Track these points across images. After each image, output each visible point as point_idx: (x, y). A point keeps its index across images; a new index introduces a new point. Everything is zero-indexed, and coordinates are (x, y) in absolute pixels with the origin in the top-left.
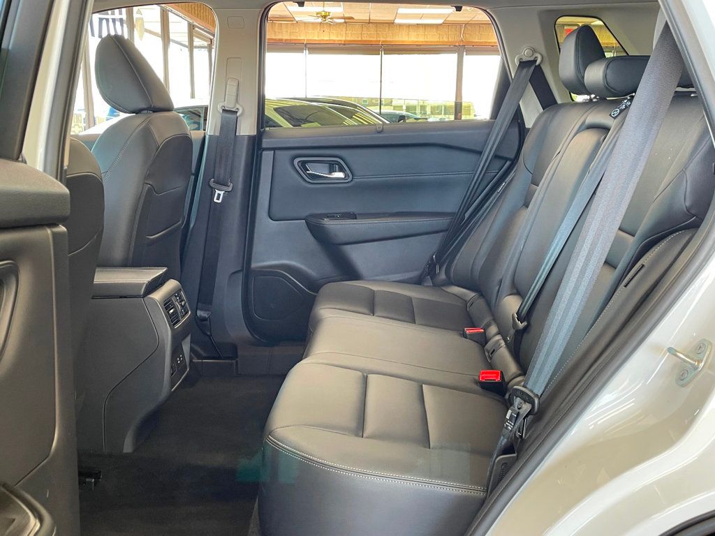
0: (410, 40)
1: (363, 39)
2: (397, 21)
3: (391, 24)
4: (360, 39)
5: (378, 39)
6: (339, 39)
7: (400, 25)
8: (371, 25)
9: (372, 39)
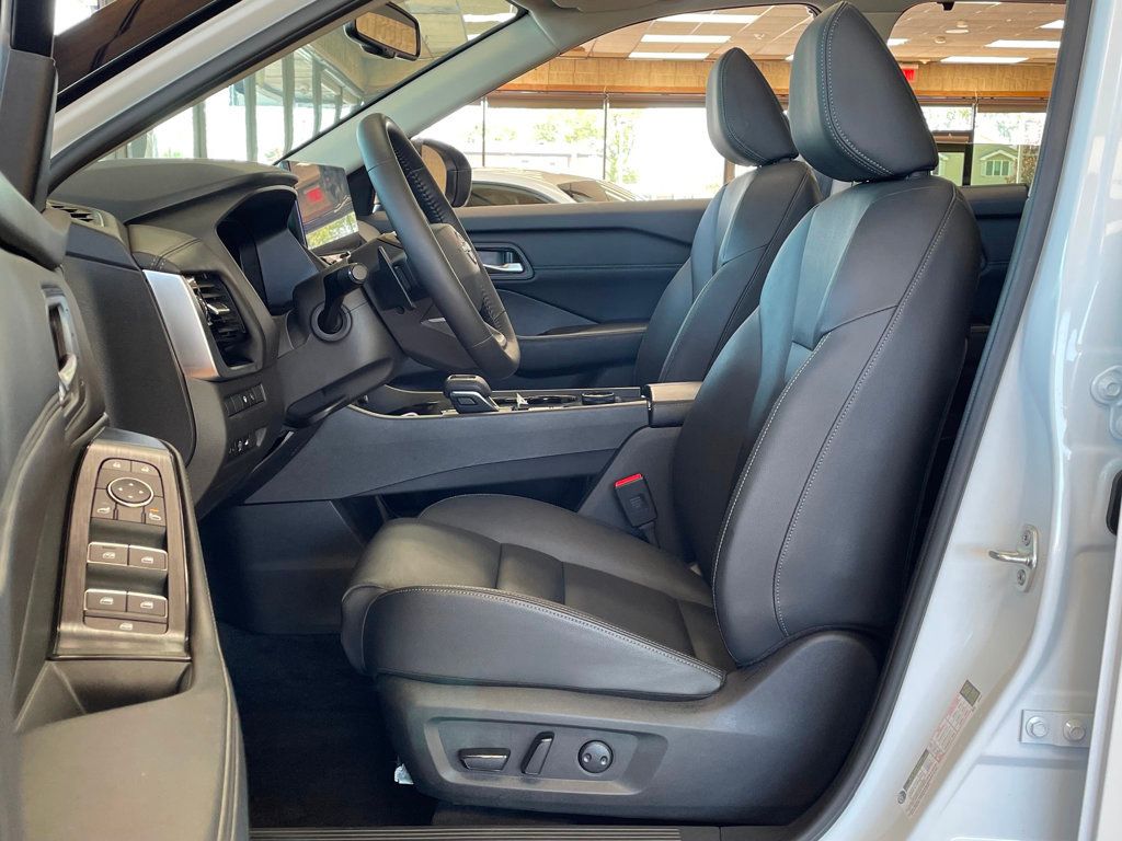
0: (652, 85)
1: (577, 83)
2: (634, 55)
3: (622, 59)
4: (571, 83)
5: (602, 84)
6: (538, 83)
7: (637, 62)
8: (590, 61)
9: (591, 84)
